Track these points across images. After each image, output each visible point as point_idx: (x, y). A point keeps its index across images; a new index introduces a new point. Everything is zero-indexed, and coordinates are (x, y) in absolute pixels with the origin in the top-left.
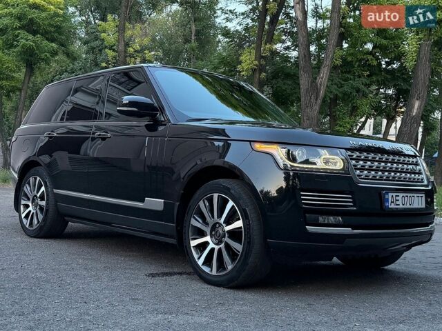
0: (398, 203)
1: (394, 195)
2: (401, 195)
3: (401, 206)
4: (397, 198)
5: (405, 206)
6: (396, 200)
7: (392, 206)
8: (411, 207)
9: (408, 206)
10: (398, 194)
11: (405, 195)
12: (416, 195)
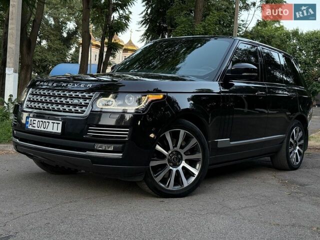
0: (34, 125)
1: (33, 119)
2: (37, 120)
3: (36, 128)
4: (34, 122)
5: (39, 129)
6: (33, 123)
7: (30, 127)
8: (45, 130)
9: (42, 129)
10: (34, 119)
11: (40, 120)
12: (51, 121)
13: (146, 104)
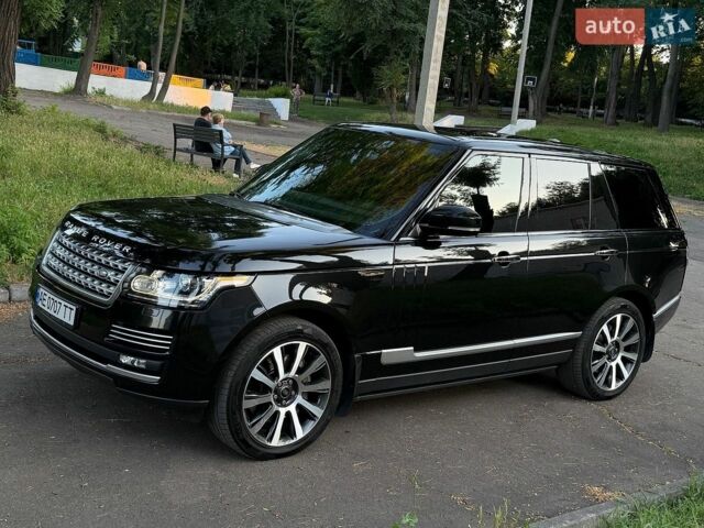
0: (44, 302)
1: (44, 291)
3: (46, 309)
4: (45, 297)
5: (50, 311)
8: (55, 315)
11: (51, 296)
12: (63, 303)
13: (211, 294)
